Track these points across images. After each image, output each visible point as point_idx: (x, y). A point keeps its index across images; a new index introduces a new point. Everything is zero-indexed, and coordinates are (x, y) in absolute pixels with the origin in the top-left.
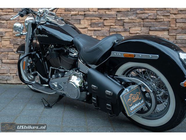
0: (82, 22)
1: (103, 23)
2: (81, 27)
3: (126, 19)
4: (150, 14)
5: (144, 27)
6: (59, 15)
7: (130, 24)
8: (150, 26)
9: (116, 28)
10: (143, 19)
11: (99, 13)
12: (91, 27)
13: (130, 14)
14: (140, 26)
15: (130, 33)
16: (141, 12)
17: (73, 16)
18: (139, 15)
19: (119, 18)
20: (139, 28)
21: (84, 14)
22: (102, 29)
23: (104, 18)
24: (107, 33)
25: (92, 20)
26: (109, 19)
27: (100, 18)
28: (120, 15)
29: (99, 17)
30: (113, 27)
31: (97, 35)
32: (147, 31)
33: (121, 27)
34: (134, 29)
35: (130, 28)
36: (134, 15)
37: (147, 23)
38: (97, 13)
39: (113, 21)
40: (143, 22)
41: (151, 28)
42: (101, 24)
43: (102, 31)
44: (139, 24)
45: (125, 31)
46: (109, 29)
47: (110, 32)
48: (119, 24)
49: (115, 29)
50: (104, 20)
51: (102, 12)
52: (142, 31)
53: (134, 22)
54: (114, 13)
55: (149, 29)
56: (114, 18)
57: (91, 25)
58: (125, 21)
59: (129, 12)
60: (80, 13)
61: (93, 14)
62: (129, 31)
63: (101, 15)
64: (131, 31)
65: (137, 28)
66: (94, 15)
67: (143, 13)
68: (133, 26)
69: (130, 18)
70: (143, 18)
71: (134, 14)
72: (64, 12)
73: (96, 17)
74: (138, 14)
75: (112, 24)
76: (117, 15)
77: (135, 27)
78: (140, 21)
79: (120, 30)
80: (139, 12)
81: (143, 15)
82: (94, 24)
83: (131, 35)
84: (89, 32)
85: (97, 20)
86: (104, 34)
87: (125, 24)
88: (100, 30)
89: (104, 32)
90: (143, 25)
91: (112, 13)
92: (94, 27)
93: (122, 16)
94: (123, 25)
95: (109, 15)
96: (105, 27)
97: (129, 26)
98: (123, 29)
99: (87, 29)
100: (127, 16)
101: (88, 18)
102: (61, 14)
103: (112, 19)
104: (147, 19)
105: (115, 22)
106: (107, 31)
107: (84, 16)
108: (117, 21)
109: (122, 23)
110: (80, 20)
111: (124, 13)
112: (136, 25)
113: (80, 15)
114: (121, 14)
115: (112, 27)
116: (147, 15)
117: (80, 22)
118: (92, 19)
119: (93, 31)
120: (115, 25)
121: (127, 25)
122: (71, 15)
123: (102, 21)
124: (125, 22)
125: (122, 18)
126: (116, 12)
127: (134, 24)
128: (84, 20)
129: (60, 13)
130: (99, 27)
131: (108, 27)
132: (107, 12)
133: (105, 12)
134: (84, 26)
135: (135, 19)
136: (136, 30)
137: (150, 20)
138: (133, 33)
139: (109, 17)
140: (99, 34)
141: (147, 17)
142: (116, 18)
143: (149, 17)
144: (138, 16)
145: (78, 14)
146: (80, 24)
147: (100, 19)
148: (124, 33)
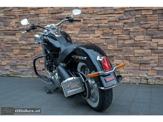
0: (96, 32)
1: (112, 33)
2: (95, 36)
3: (132, 29)
4: (152, 24)
5: (147, 35)
6: (79, 27)
7: (135, 33)
8: (152, 34)
9: (122, 36)
10: (146, 29)
11: (109, 25)
12: (103, 36)
13: (135, 25)
14: (143, 34)
15: (135, 41)
16: (144, 23)
17: (89, 28)
18: (143, 26)
19: (125, 29)
20: (143, 37)
21: (97, 26)
22: (112, 37)
23: (113, 29)
24: (115, 41)
25: (104, 31)
26: (117, 29)
27: (111, 28)
28: (126, 26)
29: (109, 28)
30: (121, 36)
31: (108, 42)
32: (150, 38)
33: (127, 35)
34: (138, 37)
35: (135, 37)
36: (138, 26)
37: (150, 32)
38: (108, 24)
39: (120, 31)
40: (147, 31)
41: (153, 36)
42: (111, 34)
43: (111, 39)
44: (143, 33)
45: (131, 39)
46: (117, 38)
47: (118, 40)
48: (126, 33)
49: (122, 38)
50: (114, 30)
51: (112, 24)
52: (145, 39)
53: (138, 32)
54: (122, 24)
55: (151, 37)
56: (121, 28)
57: (103, 34)
58: (130, 30)
59: (134, 23)
60: (95, 25)
61: (104, 25)
62: (134, 39)
63: (111, 26)
64: (135, 39)
65: (140, 36)
66: (105, 27)
67: (146, 24)
68: (137, 35)
69: (135, 28)
70: (146, 27)
71: (138, 24)
72: (83, 25)
73: (106, 28)
74: (142, 24)
75: (120, 33)
76: (124, 26)
77: (139, 36)
78: (144, 30)
79: (126, 38)
80: (143, 22)
81: (146, 25)
82: (105, 34)
83: (135, 42)
84: (102, 40)
85: (108, 31)
86: (113, 42)
87: (130, 33)
88: (110, 38)
89: (113, 40)
90: (146, 33)
91: (120, 25)
92: (105, 36)
93: (128, 27)
94: (129, 34)
95: (117, 26)
96: (114, 36)
97: (134, 35)
98: (129, 37)
99: (100, 38)
100: (132, 26)
101: (100, 29)
102: (80, 27)
103: (120, 29)
104: (150, 28)
105: (122, 32)
106: (115, 39)
107: (97, 27)
108: (124, 31)
109: (127, 32)
110: (95, 30)
111: (130, 24)
112: (140, 34)
113: (95, 26)
114: (128, 25)
115: (119, 36)
116: (149, 25)
117: (94, 32)
118: (103, 29)
119: (105, 39)
120: (122, 34)
121: (132, 34)
122: (87, 26)
123: (111, 31)
124: (130, 32)
125: (128, 28)
126: (123, 24)
127: (138, 33)
128: (98, 30)
129: (79, 25)
130: (109, 36)
131: (117, 36)
132: (116, 24)
133: (114, 24)
134: (98, 35)
135: (139, 28)
136: (140, 37)
137: (152, 29)
138: (137, 40)
139: (117, 28)
140: (109, 41)
141: (149, 27)
142: (123, 29)
143: (152, 27)
144: (141, 26)
145: (93, 26)
146: (94, 34)
147: (111, 30)
148: (129, 40)
